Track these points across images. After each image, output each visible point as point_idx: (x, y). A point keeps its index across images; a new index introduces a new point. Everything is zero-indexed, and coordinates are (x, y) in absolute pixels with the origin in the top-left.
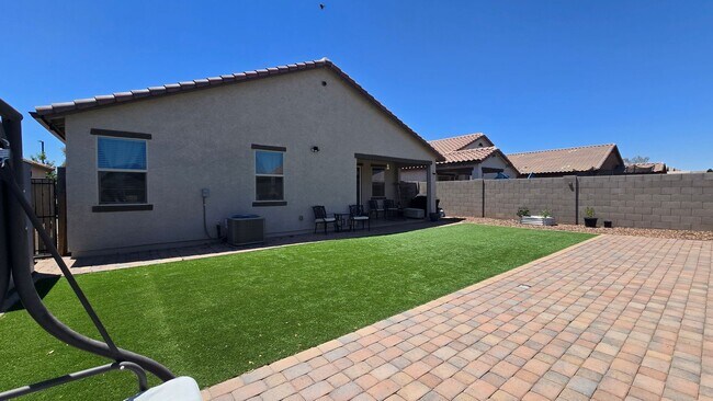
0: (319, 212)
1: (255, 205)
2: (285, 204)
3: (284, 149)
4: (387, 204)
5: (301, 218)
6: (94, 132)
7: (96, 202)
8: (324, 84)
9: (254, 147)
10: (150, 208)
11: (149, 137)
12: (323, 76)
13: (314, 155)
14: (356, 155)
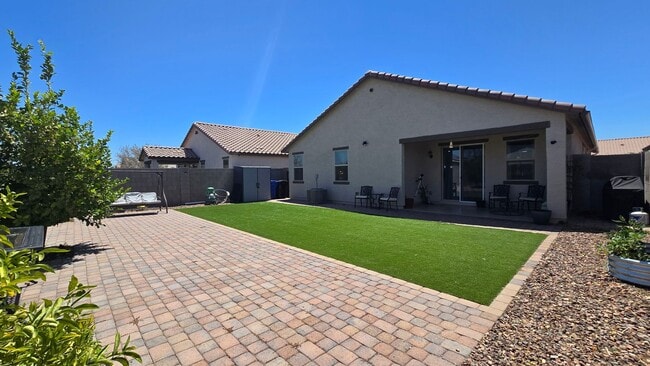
0: (367, 190)
1: (335, 183)
2: (349, 183)
3: (348, 147)
5: (356, 194)
6: (293, 154)
7: (293, 179)
8: (372, 90)
9: (334, 149)
10: (303, 182)
11: (303, 153)
13: (365, 148)
14: (401, 141)
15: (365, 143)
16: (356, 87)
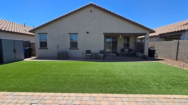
0: (88, 52)
1: (70, 49)
2: (78, 49)
3: (78, 34)
4: (130, 50)
5: (83, 53)
6: (39, 34)
7: (39, 47)
8: (91, 11)
9: (69, 34)
10: (48, 49)
11: (47, 34)
12: (91, 8)
13: (87, 34)
14: (104, 34)
15: (88, 33)
16: (84, 8)
